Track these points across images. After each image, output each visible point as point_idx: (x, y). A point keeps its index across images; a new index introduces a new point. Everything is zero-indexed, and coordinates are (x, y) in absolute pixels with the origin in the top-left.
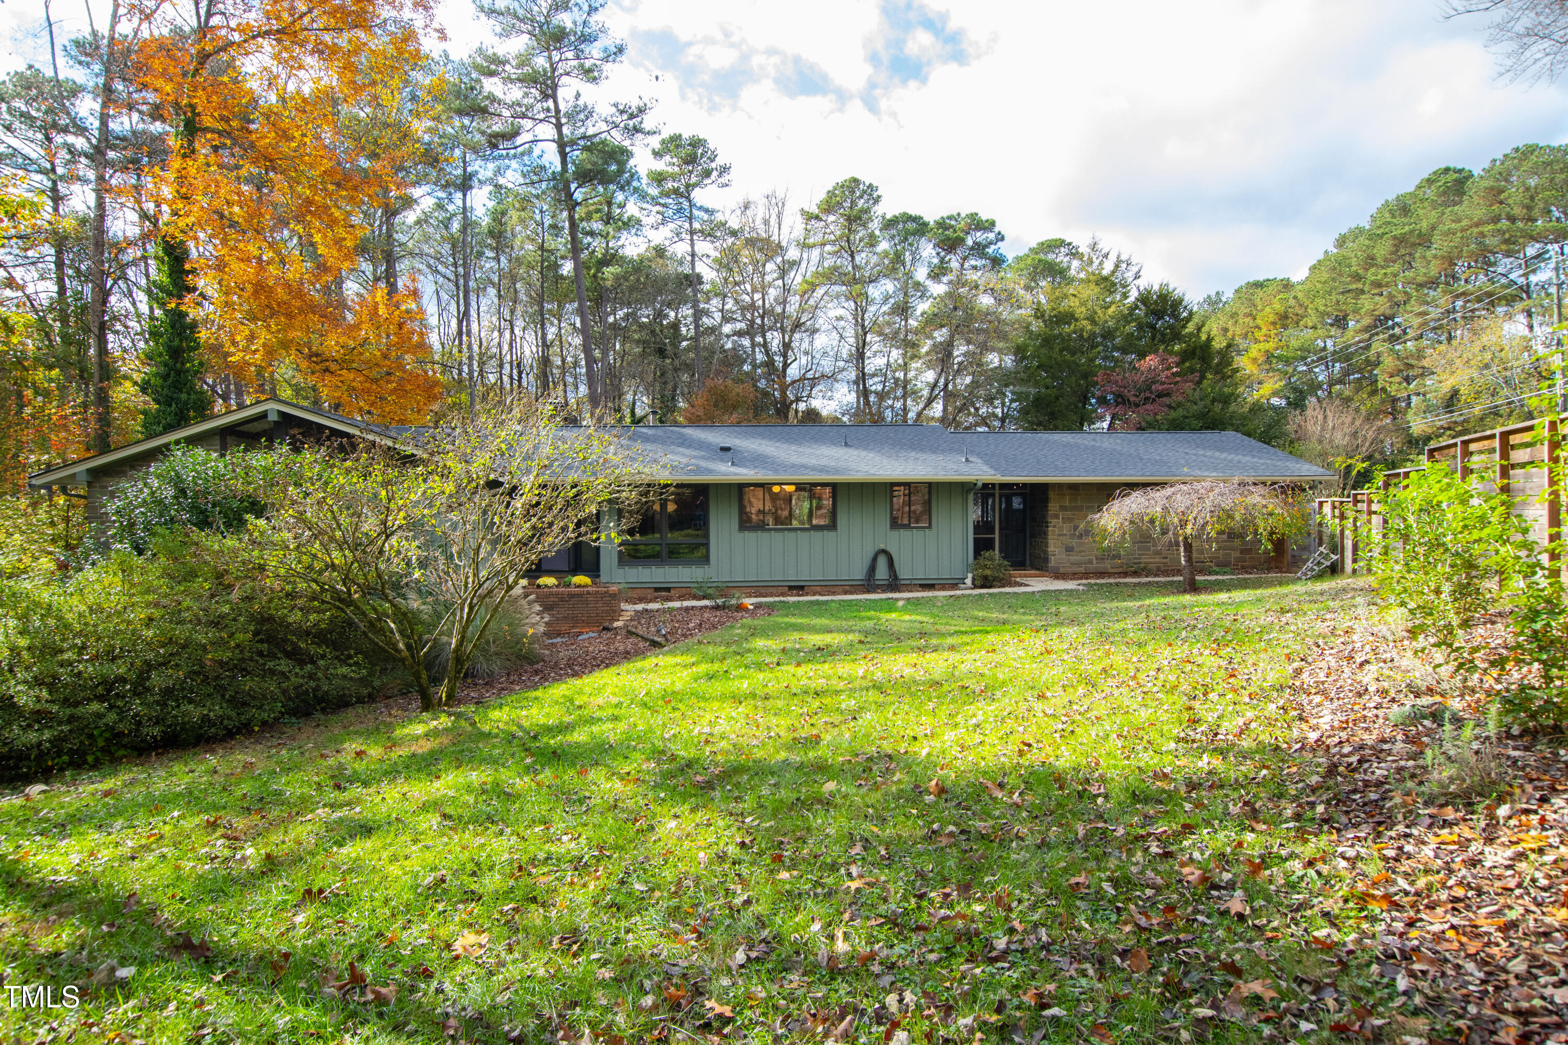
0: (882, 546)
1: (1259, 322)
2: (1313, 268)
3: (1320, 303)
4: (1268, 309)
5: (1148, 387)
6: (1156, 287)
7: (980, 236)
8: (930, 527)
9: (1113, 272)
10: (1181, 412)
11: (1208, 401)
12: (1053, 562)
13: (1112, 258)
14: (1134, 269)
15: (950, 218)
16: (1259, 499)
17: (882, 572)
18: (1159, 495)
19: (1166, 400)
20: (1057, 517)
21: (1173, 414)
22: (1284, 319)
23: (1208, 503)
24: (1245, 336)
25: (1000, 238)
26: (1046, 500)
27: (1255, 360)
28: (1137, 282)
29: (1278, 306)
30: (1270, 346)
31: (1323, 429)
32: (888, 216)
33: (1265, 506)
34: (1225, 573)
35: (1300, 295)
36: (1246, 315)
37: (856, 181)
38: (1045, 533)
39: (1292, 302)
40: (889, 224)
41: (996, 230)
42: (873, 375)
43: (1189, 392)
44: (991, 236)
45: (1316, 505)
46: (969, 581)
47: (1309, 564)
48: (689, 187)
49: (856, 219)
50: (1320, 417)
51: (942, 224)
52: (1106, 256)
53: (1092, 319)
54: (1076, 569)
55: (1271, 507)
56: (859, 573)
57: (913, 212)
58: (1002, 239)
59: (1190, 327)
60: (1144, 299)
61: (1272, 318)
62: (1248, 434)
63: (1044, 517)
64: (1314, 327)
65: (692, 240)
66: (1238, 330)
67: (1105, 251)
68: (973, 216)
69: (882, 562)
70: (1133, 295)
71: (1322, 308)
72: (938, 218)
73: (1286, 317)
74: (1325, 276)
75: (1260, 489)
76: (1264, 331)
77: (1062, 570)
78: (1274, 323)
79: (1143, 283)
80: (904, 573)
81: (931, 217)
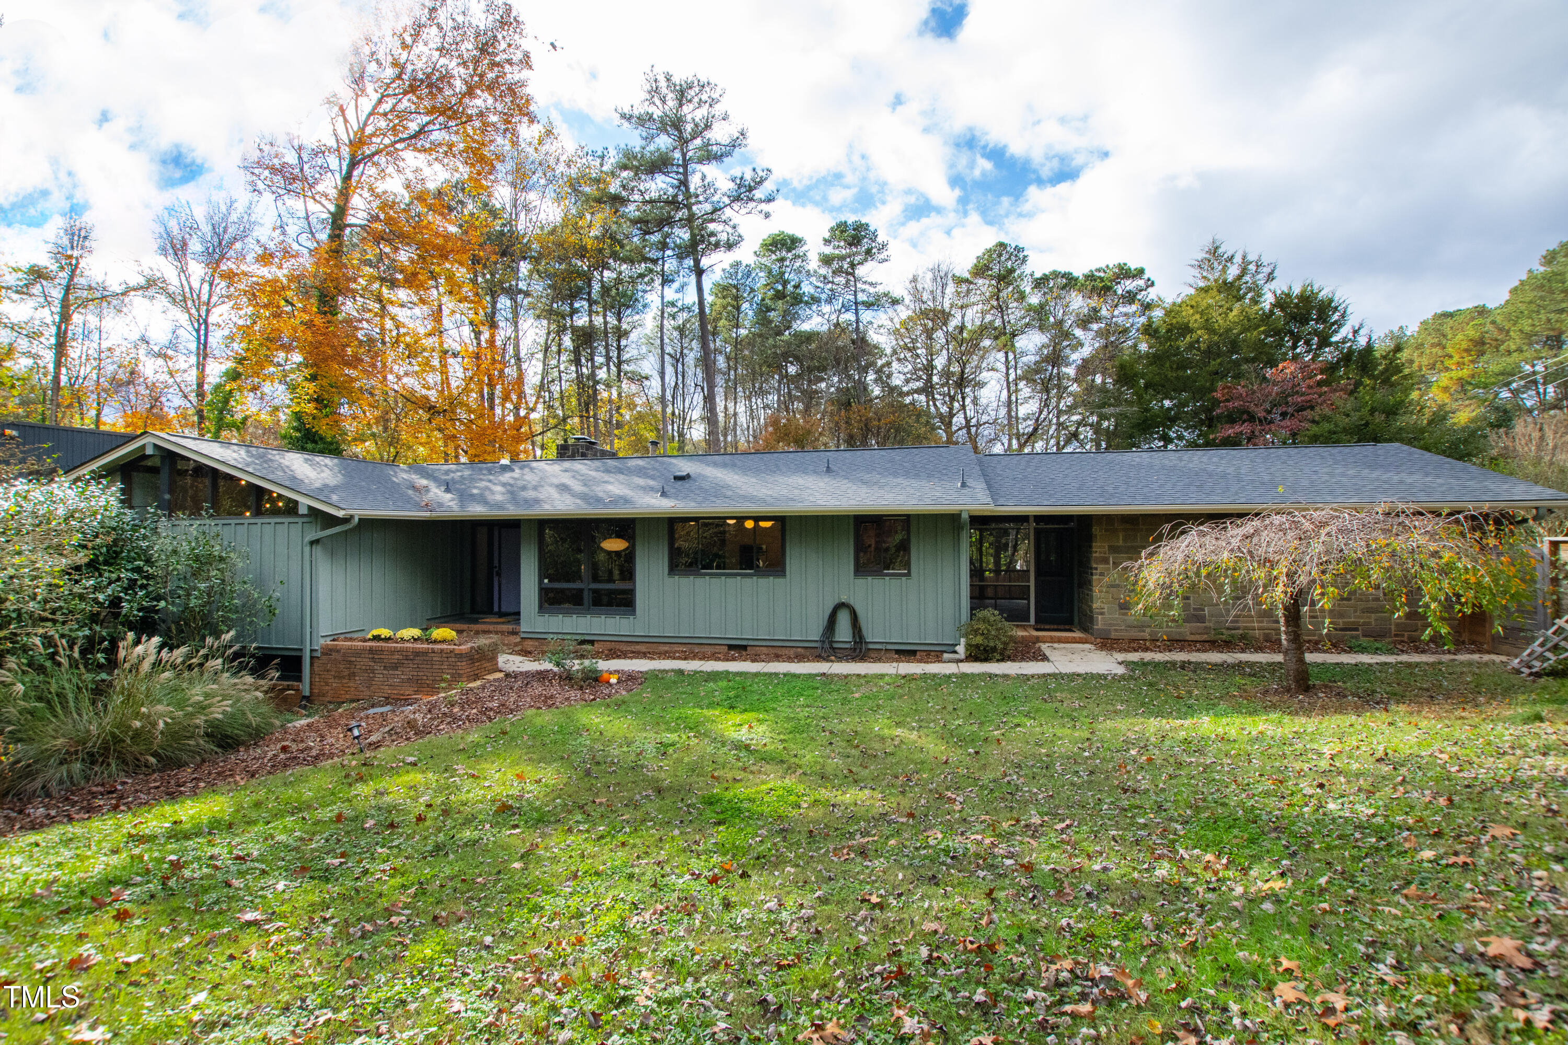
0: (844, 599)
1: (1450, 350)
2: (1514, 291)
3: (1526, 325)
4: (1460, 336)
5: (1284, 398)
6: (1297, 290)
7: (1130, 285)
8: (908, 574)
9: (1240, 277)
10: (1327, 426)
11: (1365, 411)
12: (1100, 623)
13: (1238, 259)
14: (1266, 270)
15: (1099, 270)
16: (1422, 541)
17: (844, 633)
18: (1235, 533)
19: (1308, 413)
20: (1105, 561)
21: (1315, 429)
22: (1479, 346)
23: (1317, 547)
24: (1432, 367)
25: (1150, 284)
26: (1089, 538)
27: (1446, 389)
28: (1273, 285)
29: (1472, 333)
30: (1465, 373)
31: (1539, 448)
32: (1038, 275)
33: (1435, 554)
34: (1376, 651)
35: (1499, 319)
36: (1433, 345)
37: (1002, 245)
38: (1090, 582)
39: (1489, 327)
40: (1040, 283)
41: (1146, 277)
42: (1025, 420)
43: (1340, 403)
44: (1141, 283)
45: (1546, 549)
46: (961, 649)
47: (1536, 646)
48: (853, 265)
49: (1005, 278)
50: (1536, 435)
51: (1090, 277)
52: (1230, 259)
53: (1208, 326)
54: (1134, 634)
55: (1446, 556)
56: (815, 633)
57: (1062, 269)
58: (1152, 284)
59: (1345, 331)
60: (1281, 303)
61: (1464, 345)
62: (1427, 449)
63: (1089, 560)
64: (1519, 350)
65: (856, 310)
66: (1425, 361)
67: (1229, 254)
68: (1121, 267)
69: (844, 619)
70: (1268, 299)
71: (1527, 329)
72: (1086, 271)
73: (1483, 344)
74: (1530, 295)
75: (1430, 524)
76: (1456, 358)
77: (1113, 635)
78: (1467, 351)
79: (1279, 286)
80: (873, 634)
81: (1079, 271)
